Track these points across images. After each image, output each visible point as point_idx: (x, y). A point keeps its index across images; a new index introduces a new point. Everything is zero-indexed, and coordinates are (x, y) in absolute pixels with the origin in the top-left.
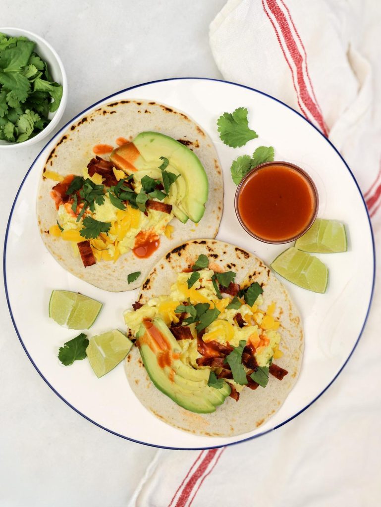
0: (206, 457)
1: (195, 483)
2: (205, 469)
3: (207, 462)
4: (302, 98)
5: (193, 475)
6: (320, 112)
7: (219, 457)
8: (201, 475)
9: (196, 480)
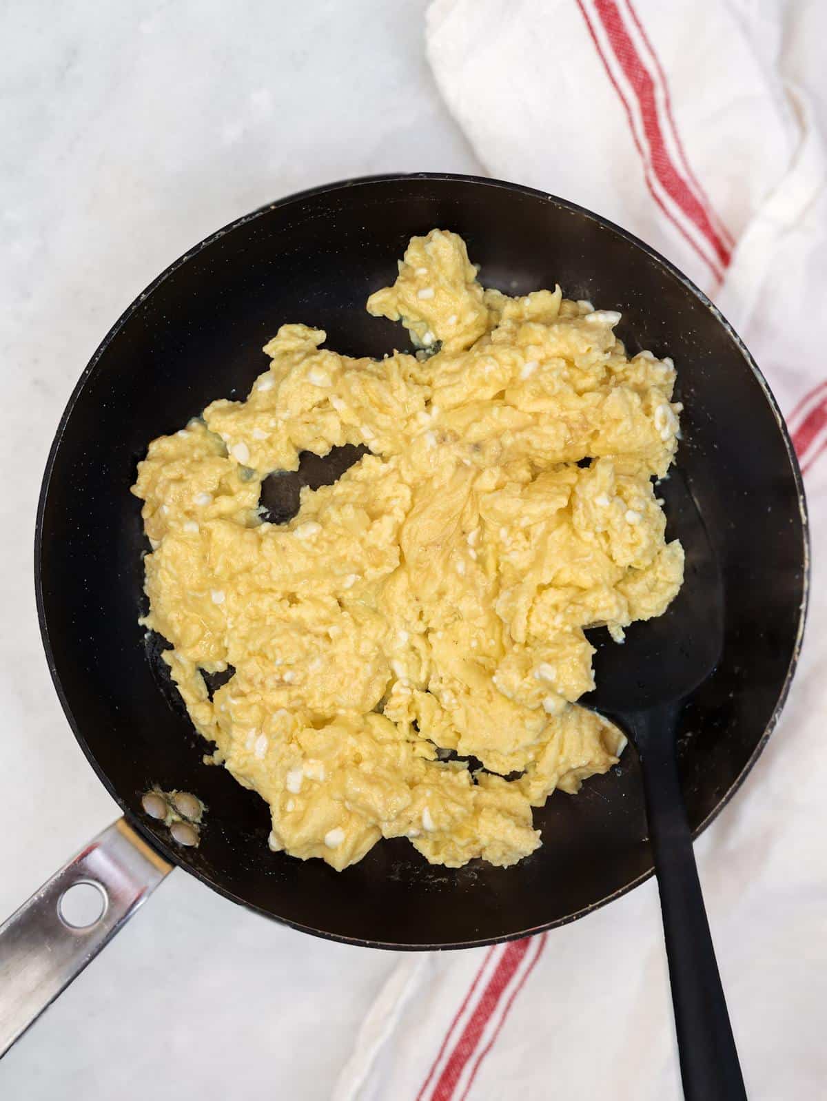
0: (479, 1007)
1: (458, 1075)
2: (478, 1035)
3: (480, 1019)
4: (656, 168)
5: (453, 1054)
6: (699, 198)
7: (508, 1007)
8: (470, 1054)
9: (462, 1066)
